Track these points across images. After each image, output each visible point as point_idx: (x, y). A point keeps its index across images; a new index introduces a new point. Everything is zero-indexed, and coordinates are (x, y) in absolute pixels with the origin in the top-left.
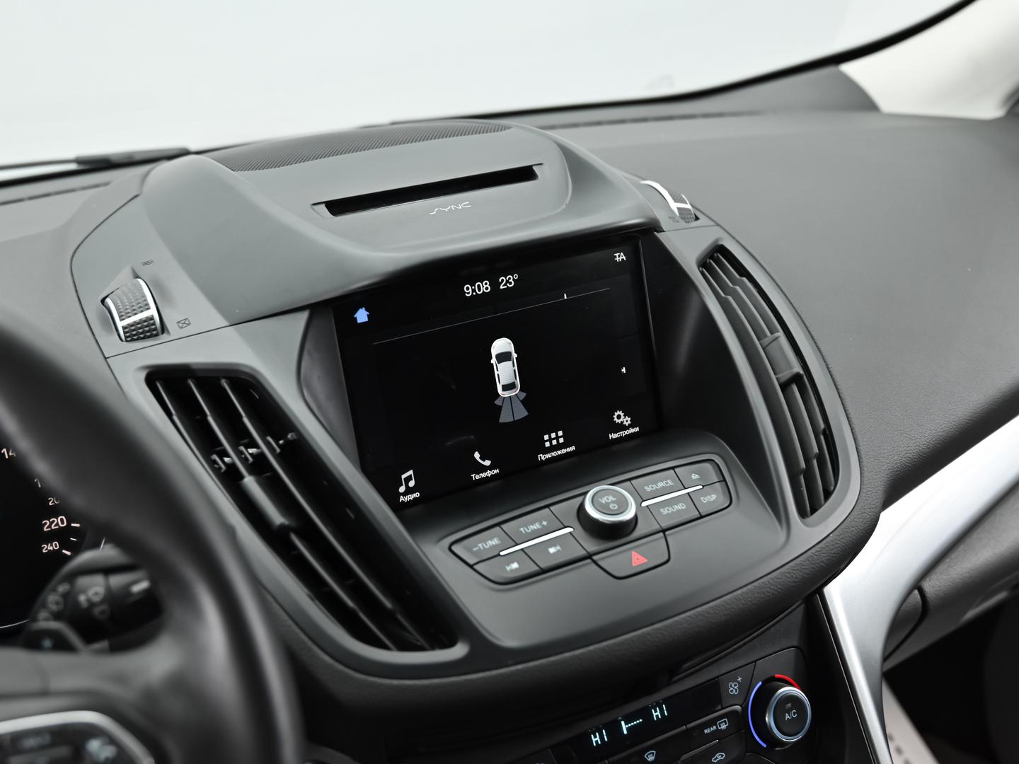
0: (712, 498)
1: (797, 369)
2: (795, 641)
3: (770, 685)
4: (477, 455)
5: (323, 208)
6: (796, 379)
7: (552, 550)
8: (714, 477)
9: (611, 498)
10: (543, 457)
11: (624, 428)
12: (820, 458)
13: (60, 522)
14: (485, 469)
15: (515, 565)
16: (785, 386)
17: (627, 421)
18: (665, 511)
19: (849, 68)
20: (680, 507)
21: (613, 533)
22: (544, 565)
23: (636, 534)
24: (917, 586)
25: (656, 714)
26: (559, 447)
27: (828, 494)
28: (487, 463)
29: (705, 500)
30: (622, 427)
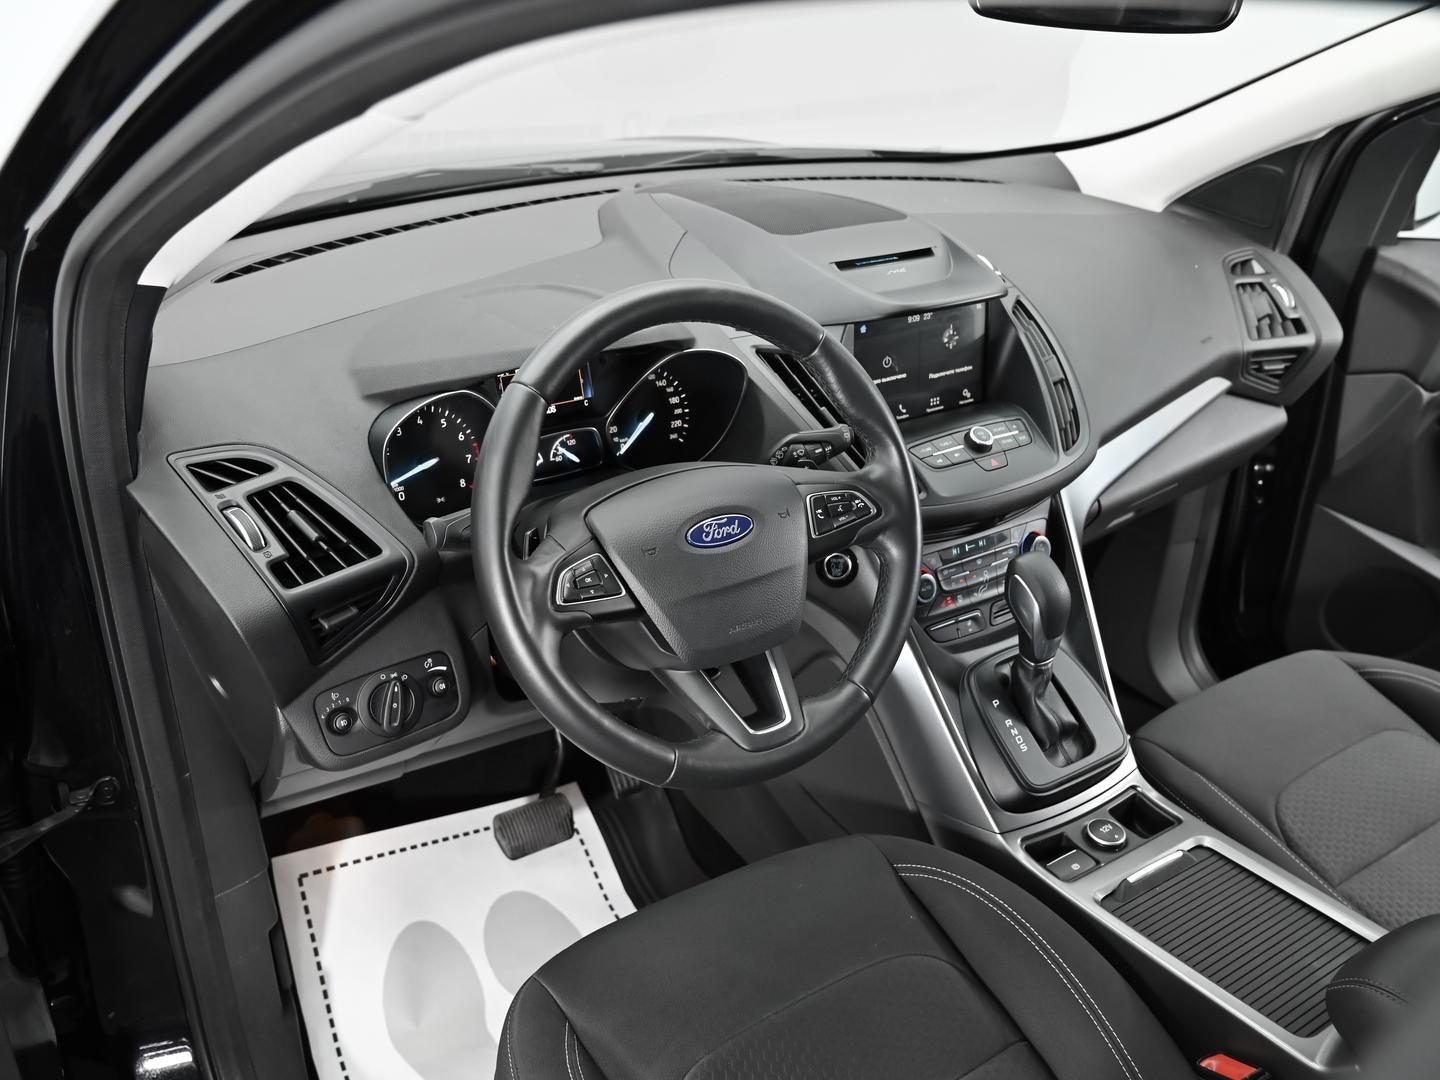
0: (1024, 438)
1: (1062, 376)
2: (1046, 516)
3: (1033, 535)
4: (901, 406)
5: (834, 266)
6: (1061, 381)
7: (956, 455)
8: (1023, 428)
9: (982, 433)
10: (929, 410)
11: (967, 398)
12: (1071, 423)
13: (678, 423)
14: (903, 414)
15: (940, 461)
16: (1055, 384)
17: (968, 395)
18: (1004, 442)
19: (1061, 155)
20: (1010, 440)
21: (980, 449)
22: (954, 461)
23: (992, 451)
24: (1098, 500)
25: (981, 543)
26: (937, 406)
27: (1074, 442)
28: (904, 411)
29: (1021, 438)
30: (966, 398)
